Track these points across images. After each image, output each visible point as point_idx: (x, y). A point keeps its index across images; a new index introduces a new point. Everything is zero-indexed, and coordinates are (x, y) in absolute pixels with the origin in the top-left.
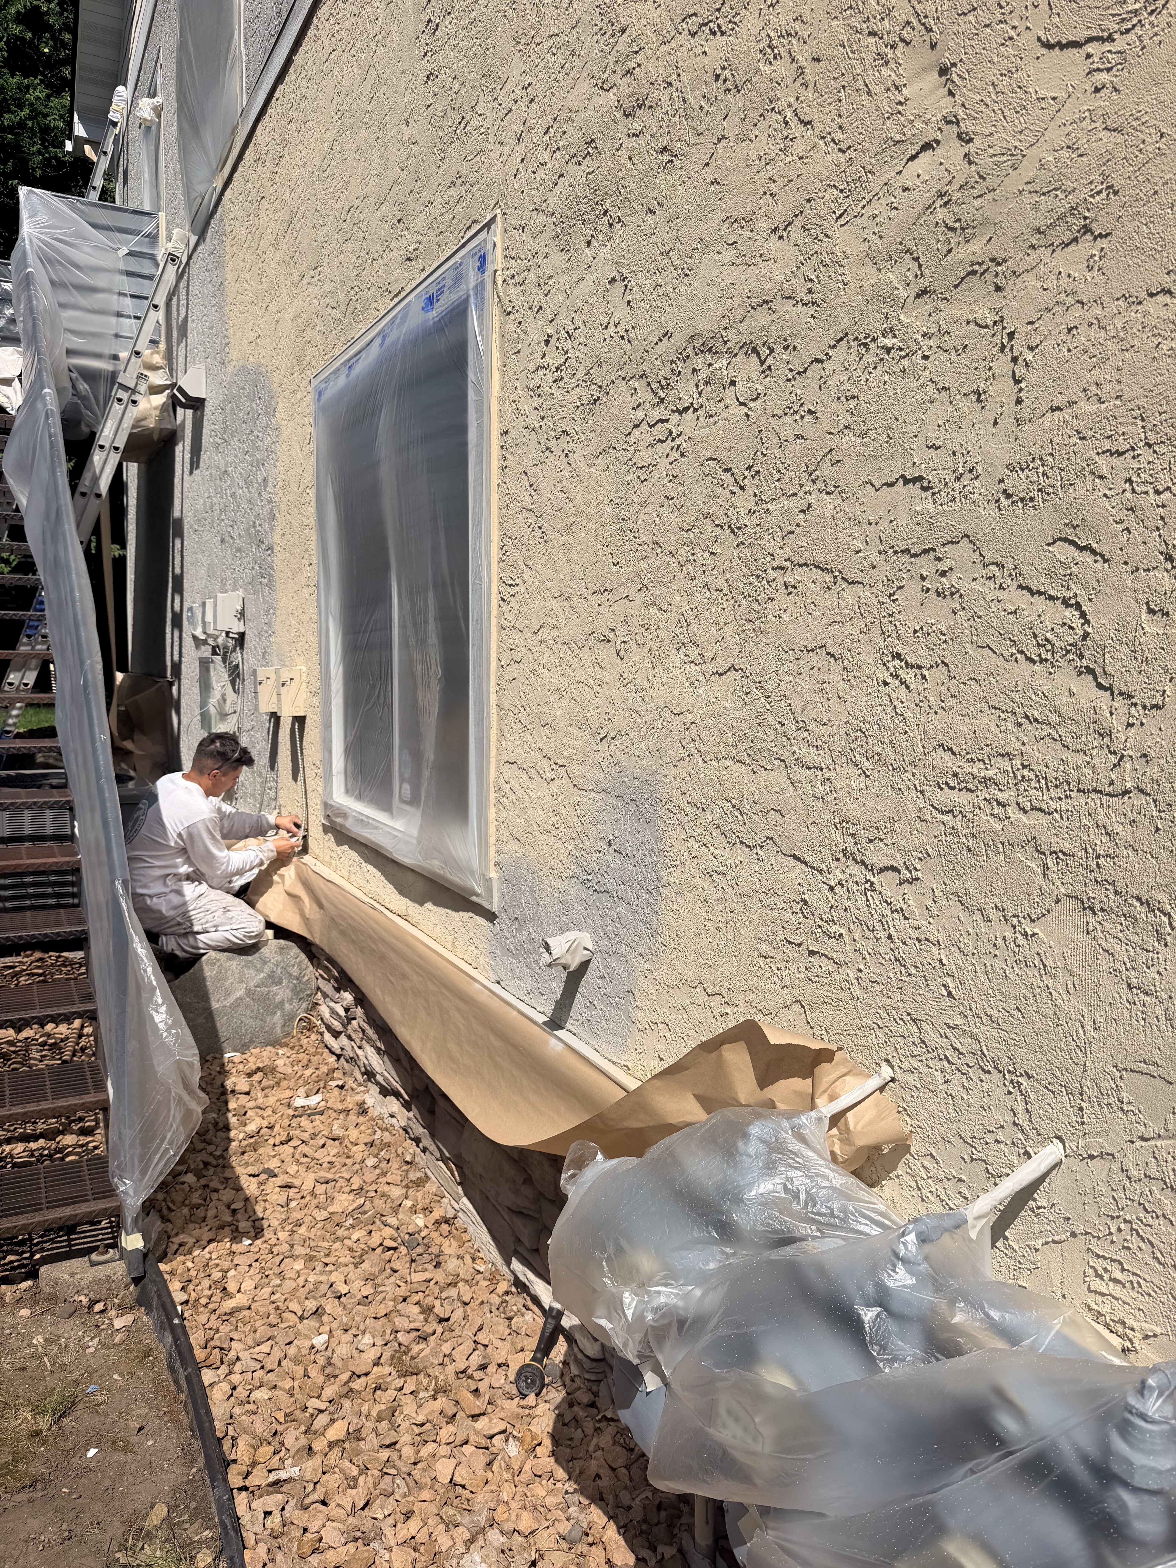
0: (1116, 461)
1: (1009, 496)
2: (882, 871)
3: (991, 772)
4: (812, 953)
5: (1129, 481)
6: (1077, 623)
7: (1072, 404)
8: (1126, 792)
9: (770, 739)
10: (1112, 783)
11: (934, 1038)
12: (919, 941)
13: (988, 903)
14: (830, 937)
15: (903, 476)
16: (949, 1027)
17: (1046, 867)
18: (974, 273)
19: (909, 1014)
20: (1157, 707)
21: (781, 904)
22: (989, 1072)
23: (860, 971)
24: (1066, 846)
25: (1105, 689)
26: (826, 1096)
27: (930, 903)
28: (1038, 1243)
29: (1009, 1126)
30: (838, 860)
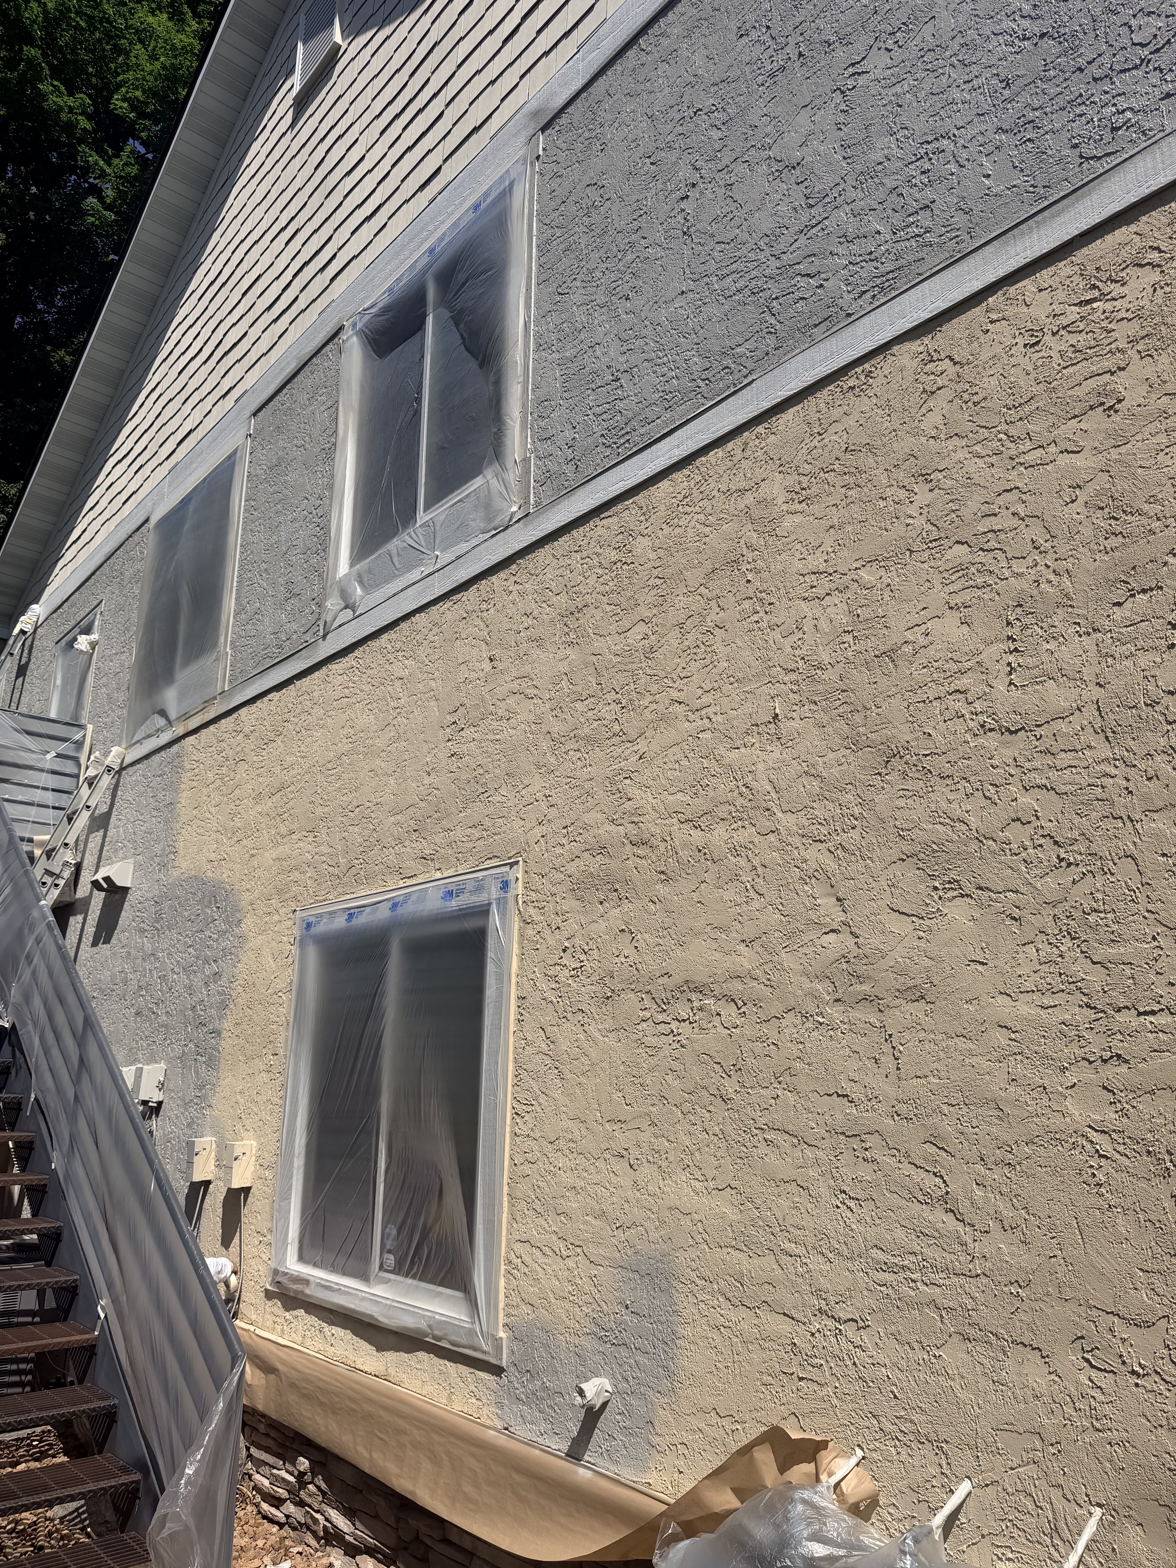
0: (951, 1109)
1: (899, 1115)
2: (846, 1322)
3: (906, 1263)
4: (801, 1379)
5: (959, 1119)
6: (942, 1186)
7: (926, 1077)
8: (978, 1275)
9: (762, 1237)
10: (970, 1271)
11: (888, 1426)
12: (874, 1365)
13: (912, 1338)
14: (813, 1367)
15: (837, 1092)
16: (897, 1418)
17: (942, 1317)
18: (867, 999)
19: (871, 1413)
20: (986, 1232)
21: (776, 1347)
22: (923, 1443)
23: (836, 1388)
24: (951, 1304)
25: (961, 1221)
26: (826, 1473)
27: (878, 1340)
28: (964, 1547)
29: (939, 1476)
30: (815, 1315)
